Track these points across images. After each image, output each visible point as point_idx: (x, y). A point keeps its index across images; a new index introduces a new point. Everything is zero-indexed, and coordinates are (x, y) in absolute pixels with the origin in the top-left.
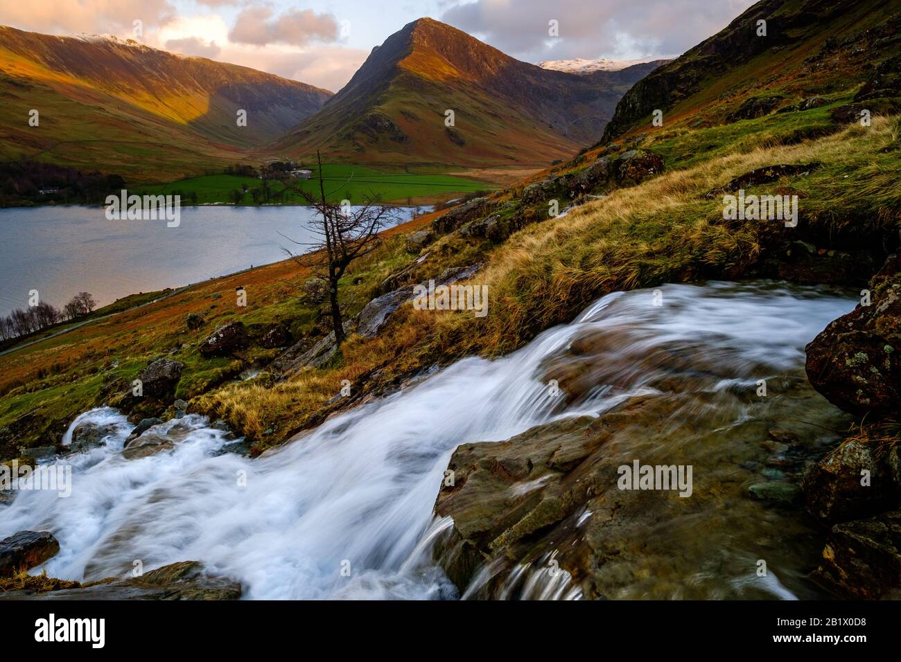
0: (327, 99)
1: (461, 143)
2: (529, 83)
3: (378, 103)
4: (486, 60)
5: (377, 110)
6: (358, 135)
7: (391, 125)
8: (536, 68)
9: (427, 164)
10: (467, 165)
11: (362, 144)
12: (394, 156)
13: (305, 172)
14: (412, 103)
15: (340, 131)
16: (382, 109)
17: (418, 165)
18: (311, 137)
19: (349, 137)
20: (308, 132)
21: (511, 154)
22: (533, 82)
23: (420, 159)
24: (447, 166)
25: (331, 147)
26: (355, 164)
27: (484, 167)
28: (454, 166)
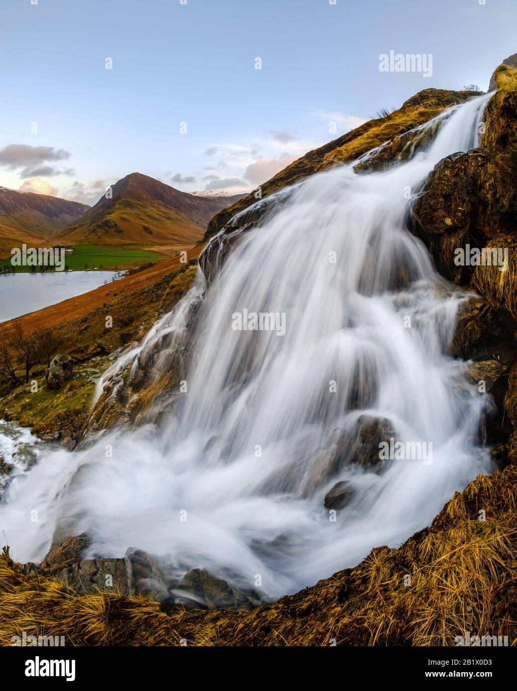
0: (87, 210)
1: (151, 233)
2: (187, 202)
3: (109, 214)
4: (165, 192)
5: (109, 217)
6: (98, 230)
7: (115, 224)
8: (190, 196)
9: (133, 244)
10: (153, 244)
11: (100, 234)
12: (117, 240)
13: (70, 250)
14: (127, 213)
15: (90, 228)
16: (111, 217)
17: (129, 244)
18: (77, 231)
19: (94, 231)
20: (76, 228)
21: (176, 238)
22: (189, 202)
23: (130, 242)
24: (143, 245)
25: (85, 236)
26: (96, 245)
27: (162, 245)
28: (147, 245)
